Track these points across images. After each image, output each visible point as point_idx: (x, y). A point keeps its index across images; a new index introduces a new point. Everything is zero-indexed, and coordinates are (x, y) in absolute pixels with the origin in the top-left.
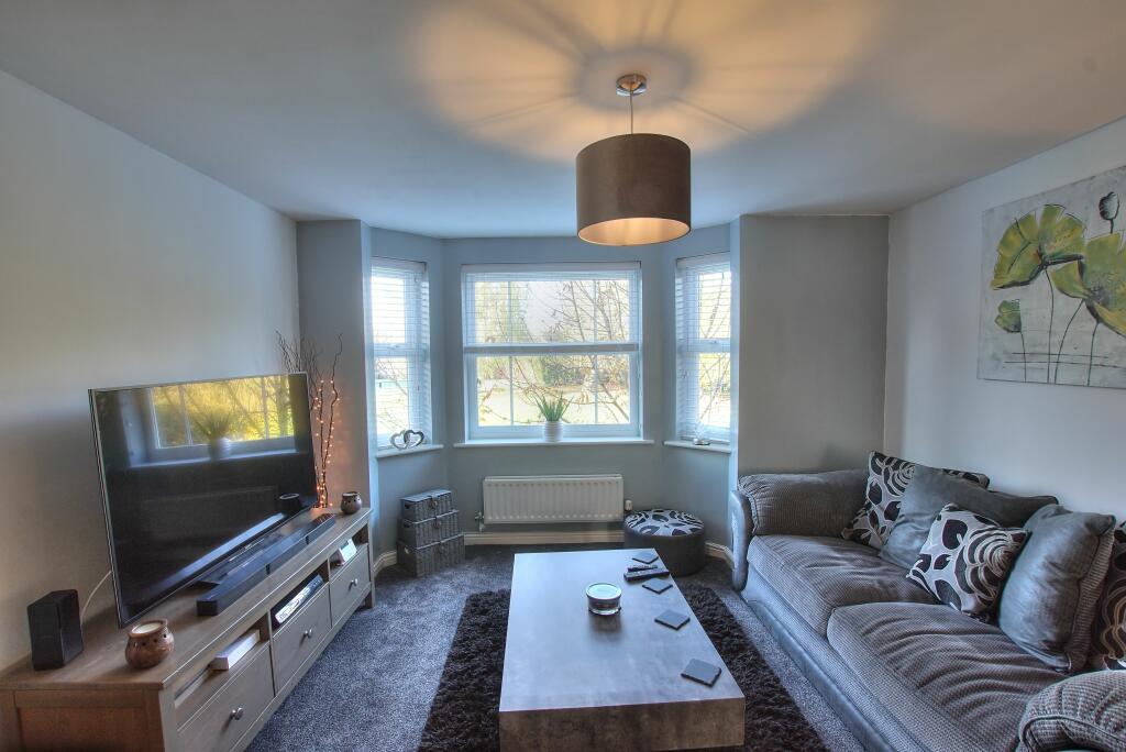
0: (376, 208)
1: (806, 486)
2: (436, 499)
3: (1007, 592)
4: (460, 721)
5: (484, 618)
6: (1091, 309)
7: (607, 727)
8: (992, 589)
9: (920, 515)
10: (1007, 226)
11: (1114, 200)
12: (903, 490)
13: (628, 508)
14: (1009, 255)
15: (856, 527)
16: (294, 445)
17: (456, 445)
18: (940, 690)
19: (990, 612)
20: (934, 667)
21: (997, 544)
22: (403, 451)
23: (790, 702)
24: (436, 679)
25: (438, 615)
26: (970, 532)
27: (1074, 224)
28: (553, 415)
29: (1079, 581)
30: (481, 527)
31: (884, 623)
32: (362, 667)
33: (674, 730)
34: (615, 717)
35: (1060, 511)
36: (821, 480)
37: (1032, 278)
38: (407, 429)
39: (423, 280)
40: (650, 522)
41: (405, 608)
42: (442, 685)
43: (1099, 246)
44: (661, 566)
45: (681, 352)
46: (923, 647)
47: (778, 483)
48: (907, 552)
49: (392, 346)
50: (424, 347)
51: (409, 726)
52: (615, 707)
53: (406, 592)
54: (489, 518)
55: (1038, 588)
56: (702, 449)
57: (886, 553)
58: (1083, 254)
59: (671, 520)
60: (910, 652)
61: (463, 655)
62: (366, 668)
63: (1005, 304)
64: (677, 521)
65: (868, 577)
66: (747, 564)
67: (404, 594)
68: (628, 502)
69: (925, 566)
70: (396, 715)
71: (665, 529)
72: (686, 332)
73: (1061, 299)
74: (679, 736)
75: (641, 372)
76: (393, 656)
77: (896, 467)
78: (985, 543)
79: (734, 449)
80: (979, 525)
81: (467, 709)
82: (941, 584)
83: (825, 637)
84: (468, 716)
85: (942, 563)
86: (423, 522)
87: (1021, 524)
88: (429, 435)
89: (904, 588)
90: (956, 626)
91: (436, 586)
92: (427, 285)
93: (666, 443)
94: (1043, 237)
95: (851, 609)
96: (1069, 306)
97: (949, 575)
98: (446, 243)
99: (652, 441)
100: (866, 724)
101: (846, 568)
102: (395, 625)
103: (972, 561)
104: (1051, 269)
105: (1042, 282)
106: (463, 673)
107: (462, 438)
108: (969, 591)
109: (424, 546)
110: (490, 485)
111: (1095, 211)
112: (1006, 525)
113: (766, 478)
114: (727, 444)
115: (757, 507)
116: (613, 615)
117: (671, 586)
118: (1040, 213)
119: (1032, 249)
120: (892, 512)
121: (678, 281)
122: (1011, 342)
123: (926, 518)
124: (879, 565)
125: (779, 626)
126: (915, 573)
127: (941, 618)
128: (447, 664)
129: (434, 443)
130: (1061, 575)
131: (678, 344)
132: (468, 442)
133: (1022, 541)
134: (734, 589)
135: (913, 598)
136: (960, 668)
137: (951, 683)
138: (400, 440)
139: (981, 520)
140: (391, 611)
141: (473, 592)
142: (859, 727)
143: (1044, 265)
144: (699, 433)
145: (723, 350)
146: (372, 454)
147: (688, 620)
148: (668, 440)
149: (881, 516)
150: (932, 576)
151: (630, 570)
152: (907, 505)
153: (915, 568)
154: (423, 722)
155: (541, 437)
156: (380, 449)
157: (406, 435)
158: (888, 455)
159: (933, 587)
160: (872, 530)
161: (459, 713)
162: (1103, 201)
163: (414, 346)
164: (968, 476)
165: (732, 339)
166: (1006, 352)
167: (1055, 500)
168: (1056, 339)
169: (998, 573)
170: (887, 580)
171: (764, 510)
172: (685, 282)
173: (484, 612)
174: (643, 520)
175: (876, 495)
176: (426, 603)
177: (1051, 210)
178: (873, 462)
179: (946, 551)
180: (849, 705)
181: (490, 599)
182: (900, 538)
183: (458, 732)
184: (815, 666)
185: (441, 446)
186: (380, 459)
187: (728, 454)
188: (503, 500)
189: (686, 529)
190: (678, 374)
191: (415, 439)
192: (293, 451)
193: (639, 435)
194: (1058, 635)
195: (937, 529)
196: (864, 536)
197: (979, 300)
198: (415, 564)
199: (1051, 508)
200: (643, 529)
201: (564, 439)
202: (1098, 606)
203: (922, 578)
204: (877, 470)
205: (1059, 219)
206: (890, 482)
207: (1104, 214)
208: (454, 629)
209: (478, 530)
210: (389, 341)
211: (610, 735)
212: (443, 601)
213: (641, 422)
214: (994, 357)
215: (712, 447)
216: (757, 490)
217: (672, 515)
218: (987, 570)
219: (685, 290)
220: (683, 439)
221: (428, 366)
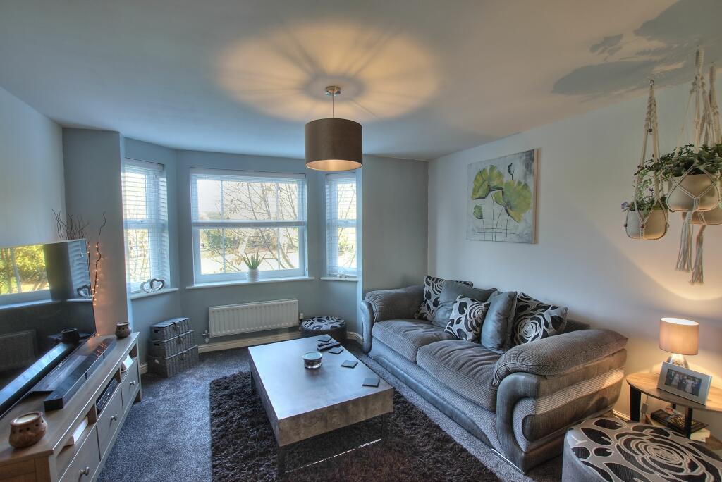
0: (131, 126)
1: (397, 295)
2: (178, 324)
3: (483, 328)
4: (234, 445)
5: (227, 392)
6: (506, 210)
7: (334, 415)
8: (478, 329)
9: (448, 302)
10: (476, 173)
11: (513, 166)
12: (440, 292)
13: (301, 318)
14: (478, 185)
15: (421, 312)
16: (50, 296)
17: (187, 287)
18: (465, 370)
19: (478, 339)
20: (462, 362)
21: (478, 309)
22: (149, 294)
23: (402, 396)
24: (208, 430)
25: (193, 396)
26: (469, 306)
27: (500, 175)
28: (253, 266)
29: (507, 318)
30: (207, 340)
31: (441, 349)
32: (151, 435)
33: (363, 410)
34: (337, 410)
35: (499, 293)
36: (404, 291)
37: (486, 196)
38: (152, 278)
39: (161, 175)
40: (317, 323)
41: (167, 397)
42: (213, 432)
43: (508, 184)
44: (334, 342)
45: (329, 226)
46: (457, 355)
47: (385, 294)
48: (444, 320)
49: (138, 221)
50: (162, 222)
51: (201, 458)
52: (336, 405)
53: (163, 388)
54: (213, 333)
55: (494, 324)
56: (342, 281)
57: (435, 322)
58: (503, 187)
59: (328, 321)
60: (453, 358)
61: (222, 413)
62: (154, 435)
63: (476, 206)
64: (331, 321)
65: (430, 333)
66: (371, 337)
67: (162, 389)
68: (301, 314)
69: (452, 325)
70: (188, 454)
71: (326, 326)
72: (331, 216)
73: (496, 205)
74: (366, 413)
75: (306, 238)
76: (171, 424)
77: (436, 282)
78: (474, 309)
79: (360, 279)
80: (472, 303)
81: (237, 438)
82: (459, 331)
83: (416, 363)
84: (239, 442)
85: (459, 321)
86: (170, 340)
87: (486, 301)
88: (168, 282)
89: (445, 335)
90: (466, 346)
91: (185, 380)
92: (165, 180)
93: (322, 278)
94: (490, 179)
95: (426, 346)
96: (500, 208)
97: (462, 326)
98: (178, 153)
99: (313, 278)
100: (436, 396)
101: (420, 330)
102: (163, 409)
103: (470, 318)
104: (493, 192)
105: (490, 198)
106: (226, 421)
107: (192, 283)
108: (470, 331)
109: (171, 355)
110: (213, 312)
111: (507, 171)
112: (481, 301)
113: (378, 292)
114: (355, 277)
115: (376, 308)
116: (318, 368)
117: (343, 350)
118: (488, 169)
119: (486, 183)
120: (436, 303)
121: (327, 186)
122: (479, 223)
123: (451, 303)
124: (432, 327)
125: (391, 364)
126: (448, 328)
127: (461, 344)
128: (212, 420)
129: (171, 287)
130: (502, 317)
131: (327, 222)
132: (196, 285)
133: (487, 306)
134: (364, 353)
135: (449, 338)
136: (471, 360)
137: (470, 366)
138: (147, 286)
139: (473, 301)
140: (157, 400)
141: (212, 379)
142: (433, 399)
143: (490, 191)
144: (341, 272)
145: (352, 226)
146: (129, 297)
147: (357, 363)
148: (324, 276)
149: (431, 306)
150: (455, 328)
151: (319, 346)
152: (442, 298)
153: (448, 326)
154: (209, 453)
155: (246, 279)
156: (133, 293)
157: (152, 282)
158: (433, 277)
159: (456, 333)
160: (428, 313)
161: (232, 441)
162: (510, 166)
163: (154, 221)
164: (465, 283)
165: (357, 220)
166: (477, 228)
167: (496, 290)
168: (495, 222)
169: (480, 321)
170: (438, 333)
171: (379, 308)
172: (330, 187)
173: (226, 388)
174: (312, 323)
175: (429, 296)
176: (181, 391)
177: (492, 168)
178: (427, 280)
179: (460, 316)
180: (428, 391)
181: (227, 380)
182: (440, 314)
183: (235, 451)
184: (411, 378)
185: (177, 289)
186: (133, 300)
187: (356, 282)
188: (223, 321)
189: (337, 324)
190: (327, 239)
191: (158, 285)
192: (50, 301)
193: (304, 275)
194: (501, 341)
195: (456, 307)
196: (424, 316)
197: (466, 204)
198: (166, 369)
199: (496, 293)
200: (313, 328)
201: (260, 280)
202: (513, 329)
203: (451, 329)
204: (428, 284)
205: (495, 172)
206: (434, 289)
207: (510, 172)
208: (208, 401)
209: (205, 342)
210: (135, 217)
211: (335, 420)
212: (193, 388)
213: (307, 267)
214: (473, 230)
215: (347, 279)
216: (375, 299)
217: (328, 318)
218: (476, 321)
219: (330, 191)
220: (330, 276)
221: (166, 235)
